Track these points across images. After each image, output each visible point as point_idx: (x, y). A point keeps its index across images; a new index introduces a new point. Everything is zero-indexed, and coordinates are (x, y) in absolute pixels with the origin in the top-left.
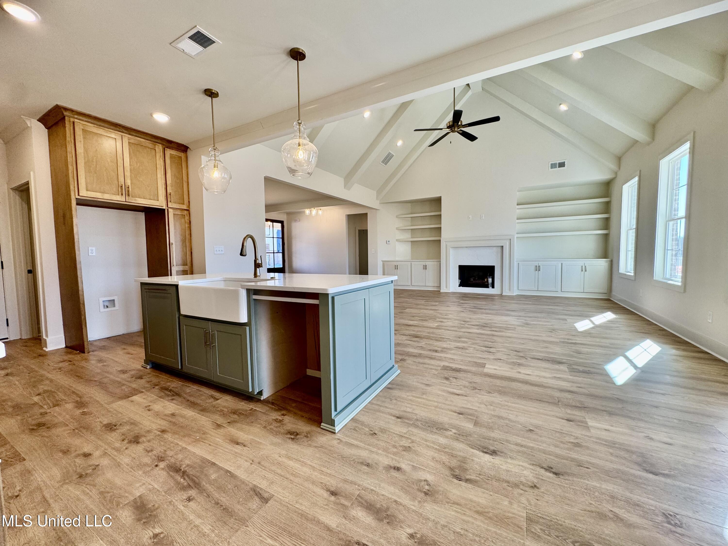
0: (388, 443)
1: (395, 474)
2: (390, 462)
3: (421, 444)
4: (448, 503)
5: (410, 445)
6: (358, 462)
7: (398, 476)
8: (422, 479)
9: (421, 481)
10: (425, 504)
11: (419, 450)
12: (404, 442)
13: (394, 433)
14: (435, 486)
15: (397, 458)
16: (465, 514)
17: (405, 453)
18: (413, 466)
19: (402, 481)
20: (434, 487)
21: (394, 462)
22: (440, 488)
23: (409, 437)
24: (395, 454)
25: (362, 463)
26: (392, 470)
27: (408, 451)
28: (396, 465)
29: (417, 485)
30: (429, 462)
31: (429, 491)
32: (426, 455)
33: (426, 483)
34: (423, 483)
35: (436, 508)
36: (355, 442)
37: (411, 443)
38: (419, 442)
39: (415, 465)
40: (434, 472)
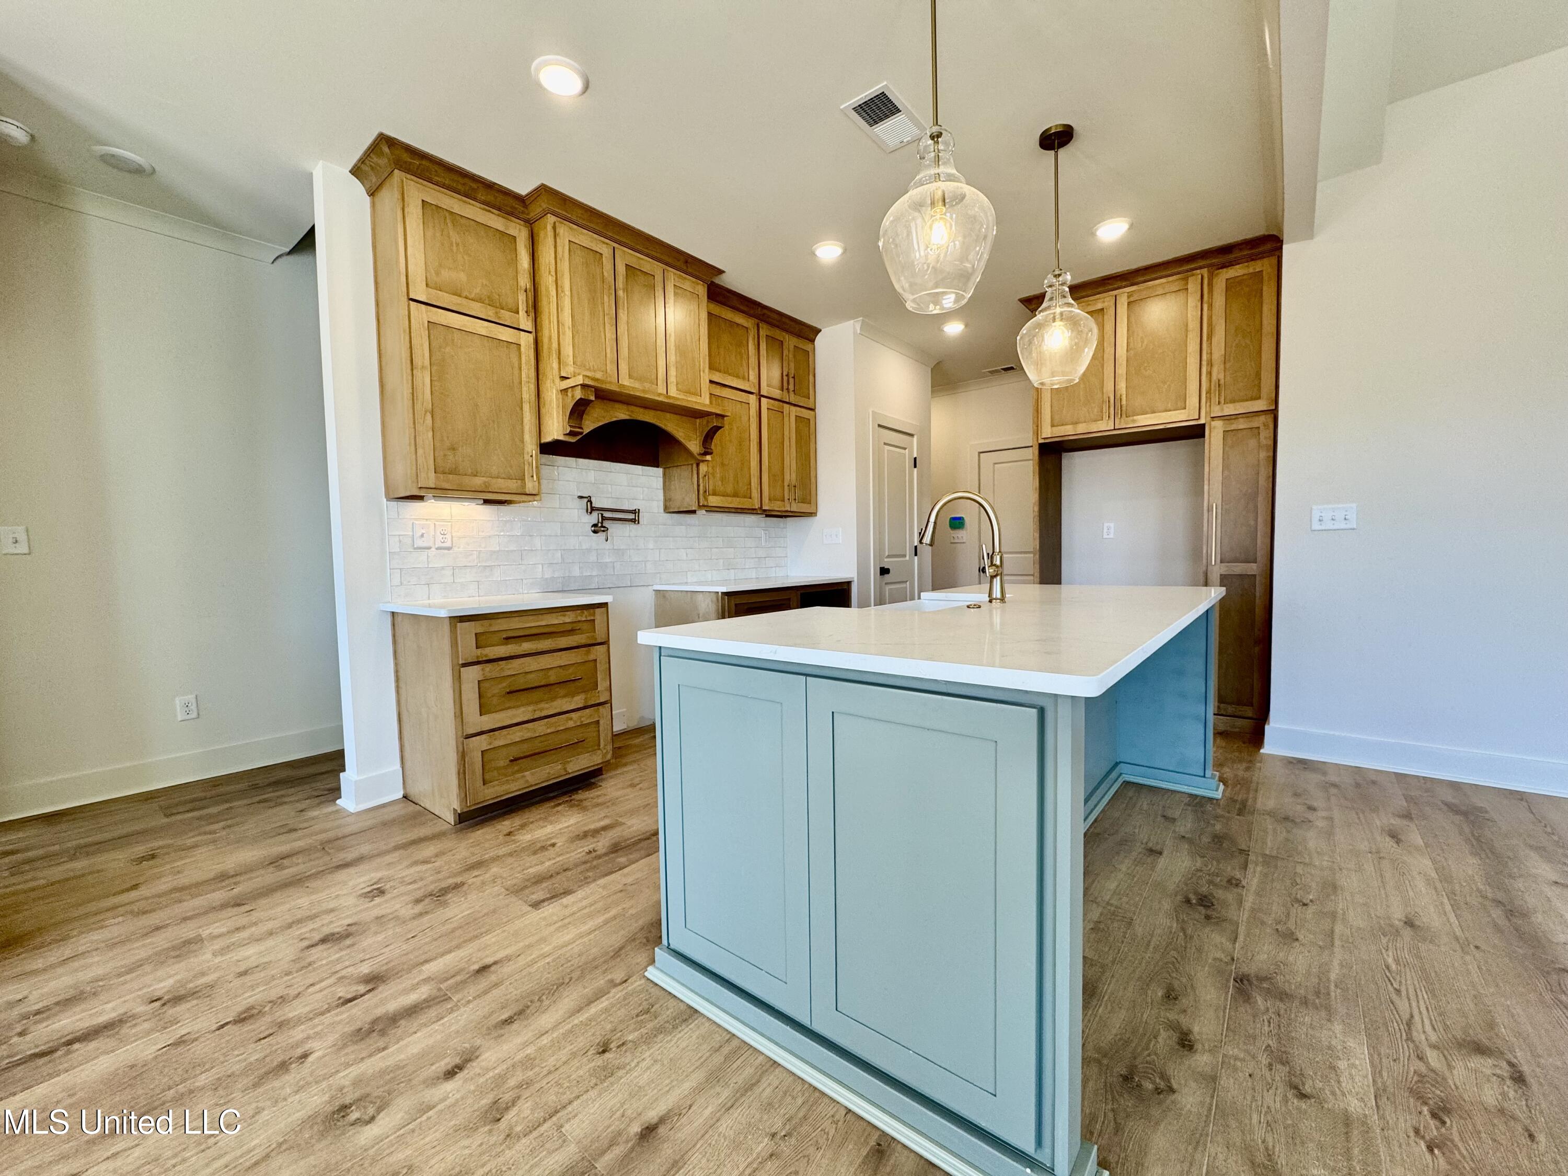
0: (550, 1073)
1: (443, 1063)
2: (483, 1064)
3: (485, 1158)
4: (280, 1145)
5: (503, 1124)
6: (528, 1007)
7: (434, 1068)
8: (381, 1115)
9: (379, 1110)
10: (326, 1097)
11: (466, 1142)
12: (527, 1112)
13: (578, 1097)
14: (340, 1135)
15: (482, 1080)
16: (226, 1167)
17: (486, 1101)
18: (430, 1108)
19: (414, 1072)
20: (338, 1132)
21: (478, 1070)
22: (324, 1143)
23: (535, 1134)
24: (501, 1079)
25: (521, 1013)
26: (457, 1060)
27: (486, 1112)
28: (466, 1071)
29: (379, 1097)
30: (408, 1152)
31: (343, 1116)
32: (438, 1153)
33: (367, 1118)
34: (371, 1111)
35: (300, 1114)
36: (593, 1010)
37: (511, 1128)
38: (498, 1155)
39: (431, 1113)
40: (371, 1152)
